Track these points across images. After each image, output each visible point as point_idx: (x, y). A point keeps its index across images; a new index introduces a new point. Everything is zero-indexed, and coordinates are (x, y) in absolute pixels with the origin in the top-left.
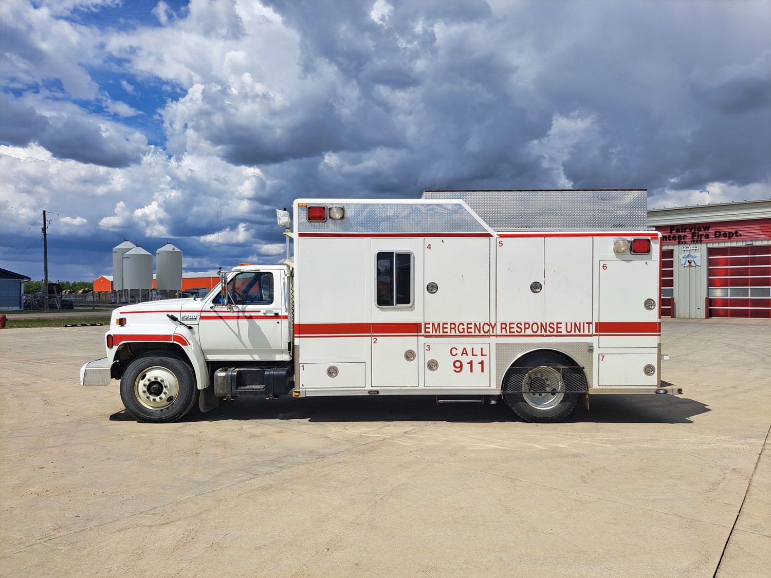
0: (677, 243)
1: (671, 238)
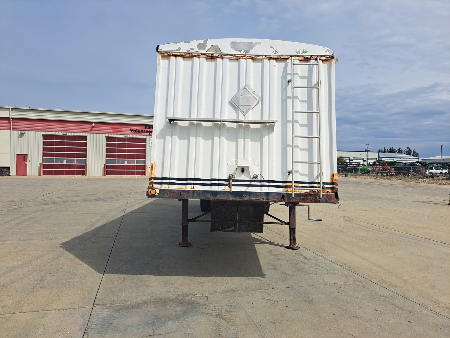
0: (148, 135)
1: (145, 132)
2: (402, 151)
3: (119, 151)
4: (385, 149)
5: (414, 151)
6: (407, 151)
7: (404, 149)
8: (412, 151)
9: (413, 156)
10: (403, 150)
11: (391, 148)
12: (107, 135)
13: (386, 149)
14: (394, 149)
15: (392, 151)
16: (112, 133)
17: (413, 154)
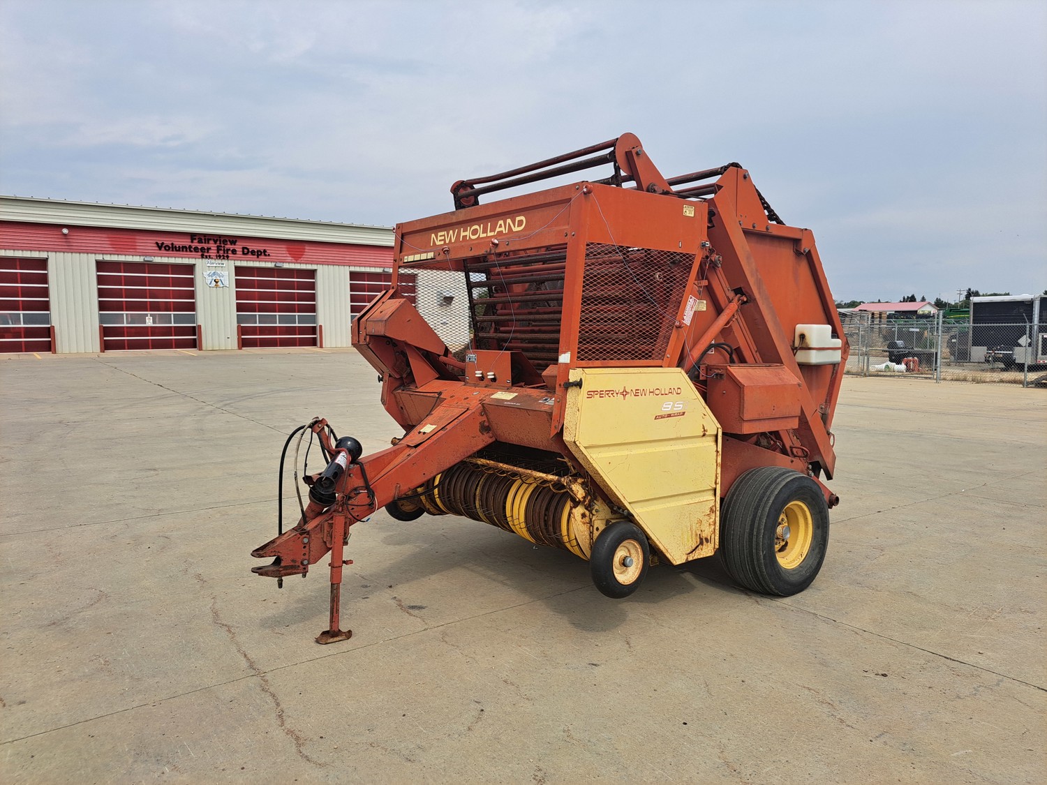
0: (200, 257)
1: (192, 249)
3: (129, 294)
12: (100, 257)
16: (111, 252)
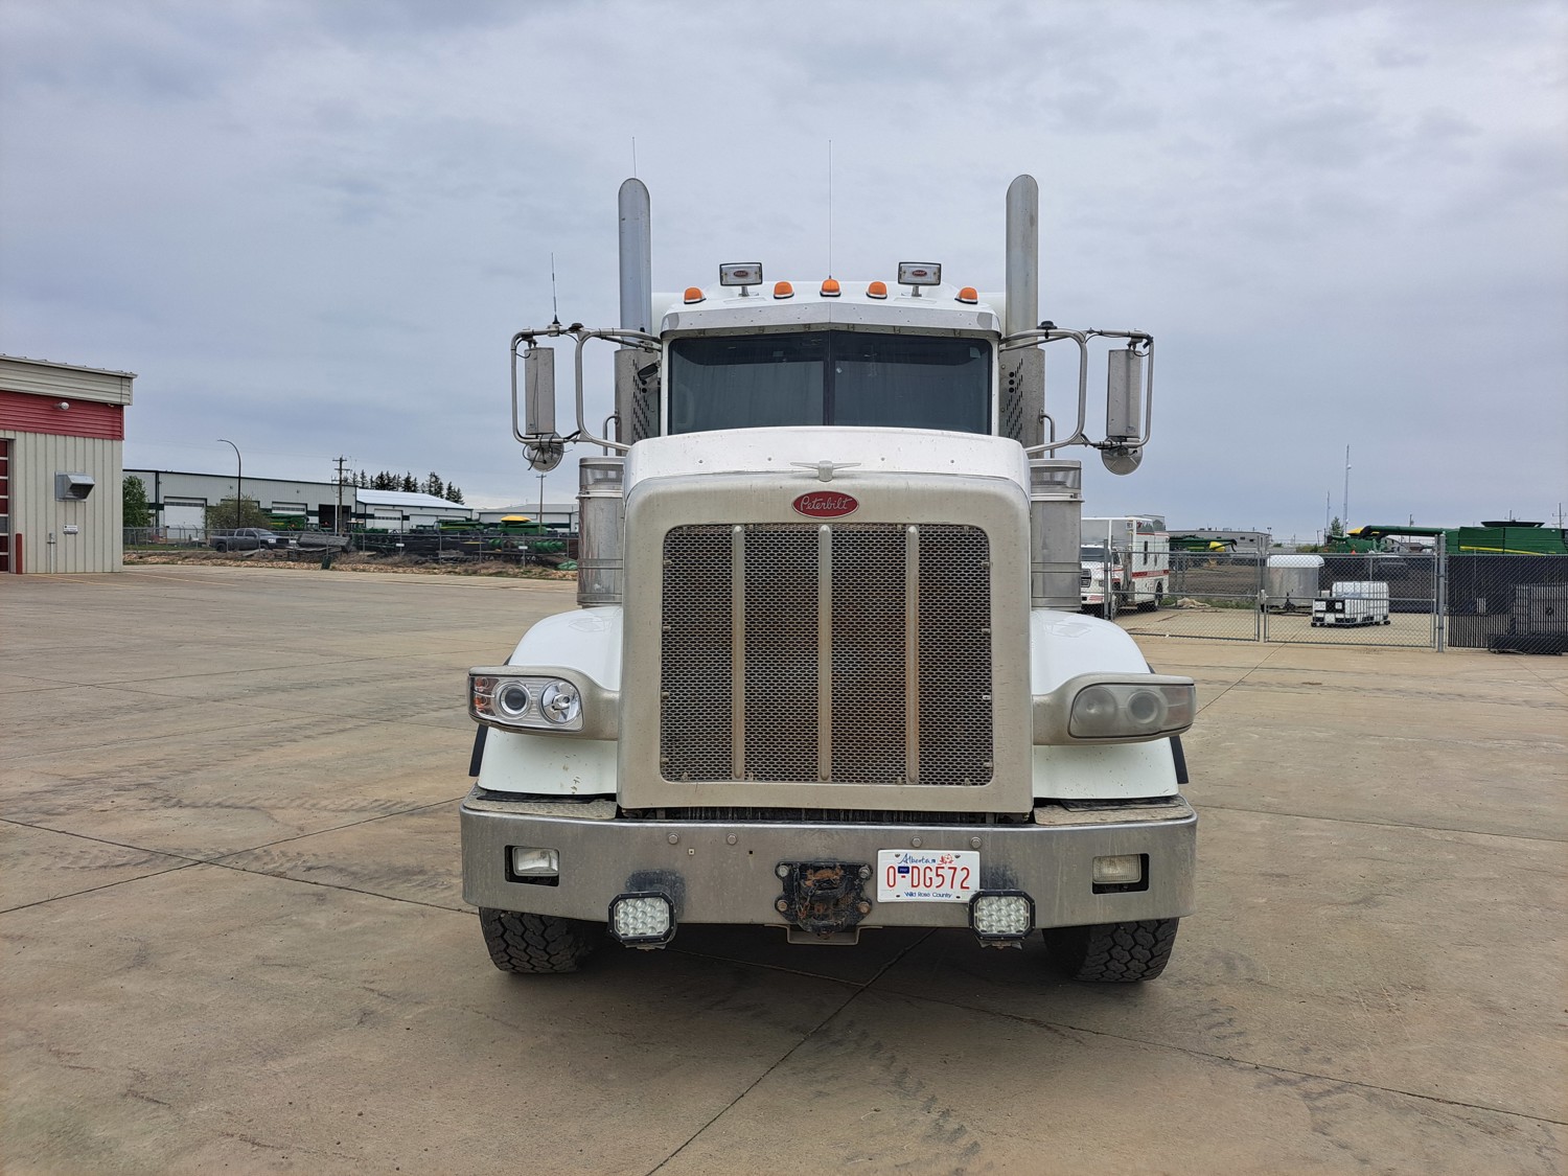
2: (415, 485)
4: (363, 477)
5: (450, 488)
6: (430, 486)
7: (422, 479)
8: (445, 487)
9: (447, 499)
10: (419, 484)
11: (382, 475)
13: (368, 478)
14: (392, 476)
15: (388, 484)
17: (448, 494)
